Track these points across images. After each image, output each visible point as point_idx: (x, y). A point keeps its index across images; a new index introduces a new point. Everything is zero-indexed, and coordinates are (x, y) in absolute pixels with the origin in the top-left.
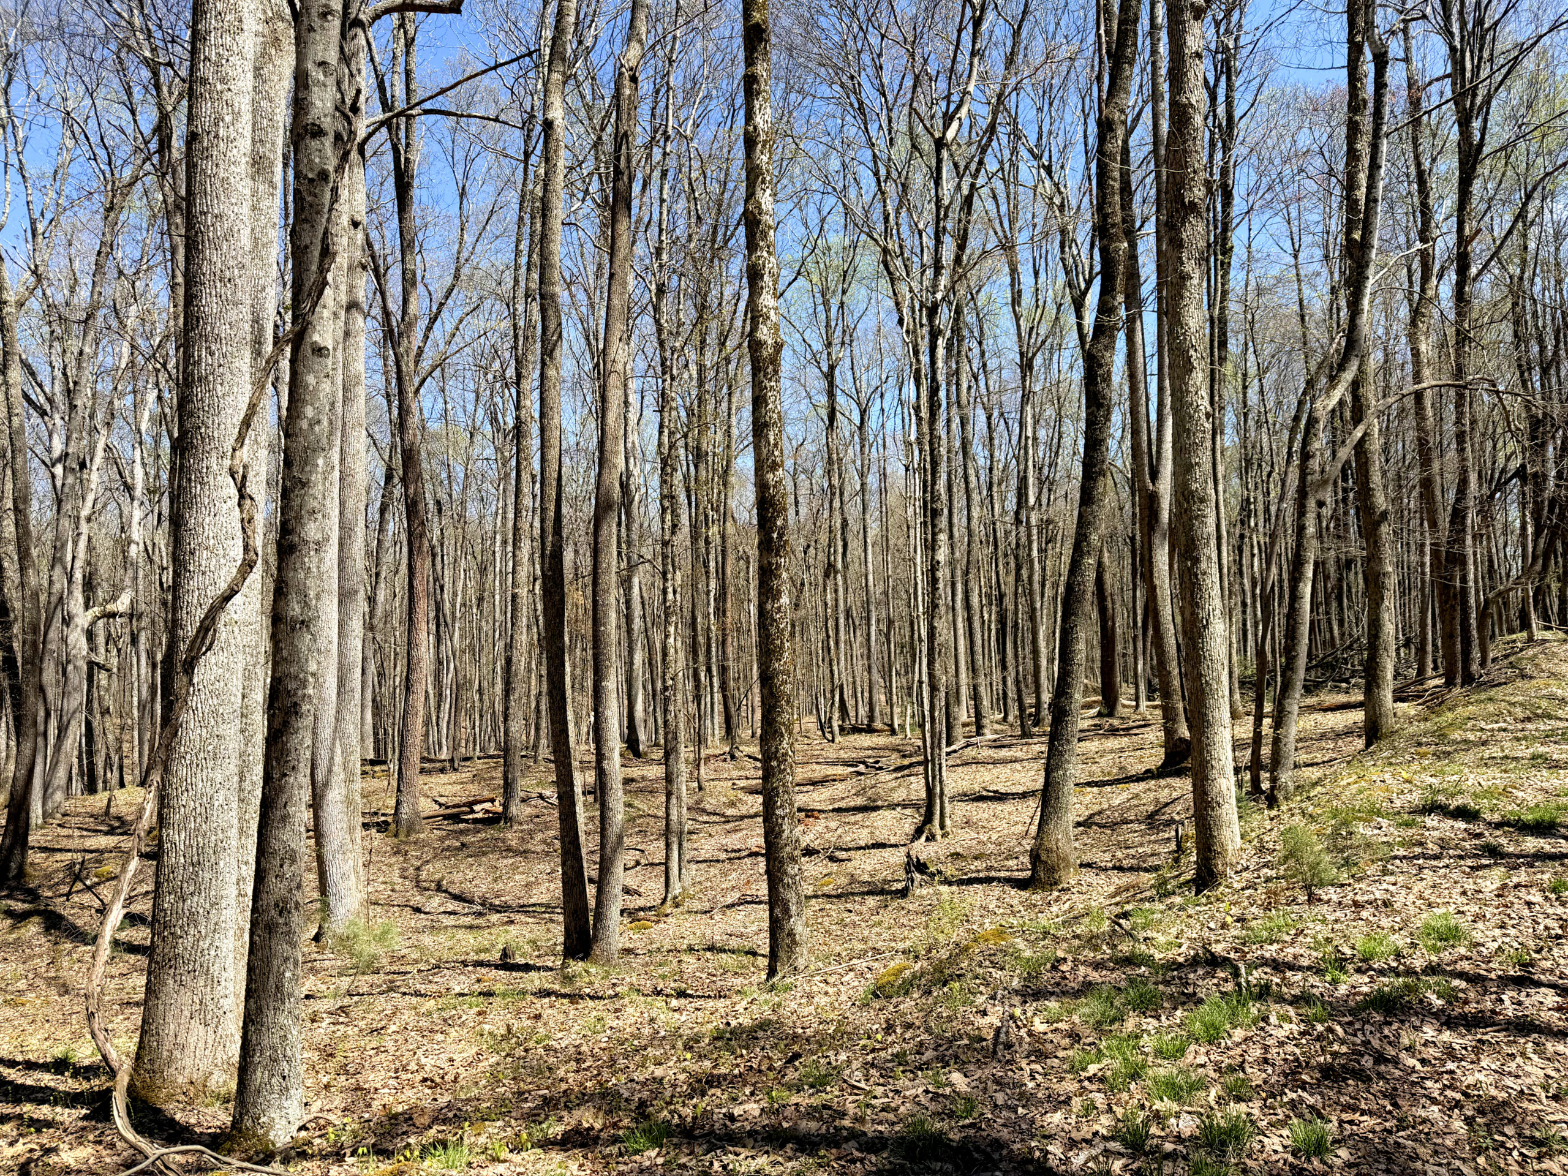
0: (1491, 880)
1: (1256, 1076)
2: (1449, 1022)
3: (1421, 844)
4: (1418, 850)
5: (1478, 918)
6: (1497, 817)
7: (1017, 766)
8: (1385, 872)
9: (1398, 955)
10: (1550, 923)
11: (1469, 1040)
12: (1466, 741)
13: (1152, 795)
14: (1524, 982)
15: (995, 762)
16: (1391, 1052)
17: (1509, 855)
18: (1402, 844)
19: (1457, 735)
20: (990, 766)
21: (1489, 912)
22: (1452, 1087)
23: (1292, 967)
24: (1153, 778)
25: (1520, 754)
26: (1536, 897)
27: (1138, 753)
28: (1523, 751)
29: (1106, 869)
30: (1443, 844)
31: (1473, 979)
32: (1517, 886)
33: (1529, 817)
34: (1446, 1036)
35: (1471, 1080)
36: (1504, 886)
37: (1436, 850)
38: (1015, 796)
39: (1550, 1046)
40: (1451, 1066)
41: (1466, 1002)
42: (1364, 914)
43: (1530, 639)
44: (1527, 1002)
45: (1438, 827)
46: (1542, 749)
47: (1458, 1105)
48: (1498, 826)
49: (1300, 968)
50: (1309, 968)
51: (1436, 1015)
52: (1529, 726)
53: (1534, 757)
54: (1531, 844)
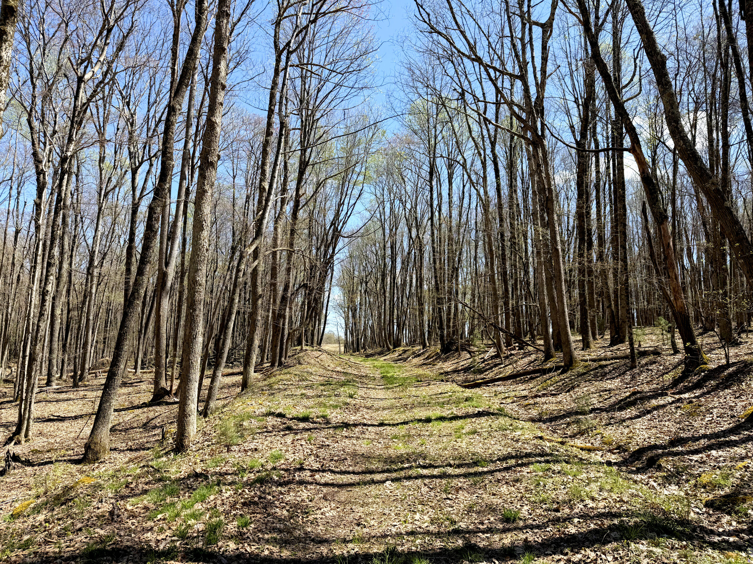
0: (289, 439)
1: (221, 509)
2: (281, 485)
3: (266, 427)
4: (265, 430)
5: (287, 451)
6: (291, 416)
7: (71, 402)
8: (253, 439)
9: (262, 466)
10: (308, 451)
11: (286, 489)
12: (279, 389)
13: (145, 415)
14: (301, 469)
15: (57, 401)
16: (263, 496)
17: (295, 430)
18: (259, 428)
19: (276, 387)
20: (55, 403)
21: (290, 449)
22: (283, 502)
23: (226, 474)
24: (146, 407)
25: (297, 393)
26: (303, 443)
27: (138, 395)
28: (299, 392)
29: (123, 451)
30: (274, 427)
31: (286, 470)
32: (297, 440)
33: (301, 416)
34: (280, 488)
35: (288, 499)
36: (294, 440)
37: (271, 429)
38: (70, 418)
39: (309, 487)
40: (281, 496)
41: (285, 477)
42: (249, 454)
43: (302, 349)
44: (302, 475)
45: (271, 421)
46: (304, 392)
47: (284, 507)
48: (291, 419)
49: (229, 474)
50: (232, 474)
51: (276, 482)
52: (300, 383)
53: (302, 395)
54: (302, 425)
